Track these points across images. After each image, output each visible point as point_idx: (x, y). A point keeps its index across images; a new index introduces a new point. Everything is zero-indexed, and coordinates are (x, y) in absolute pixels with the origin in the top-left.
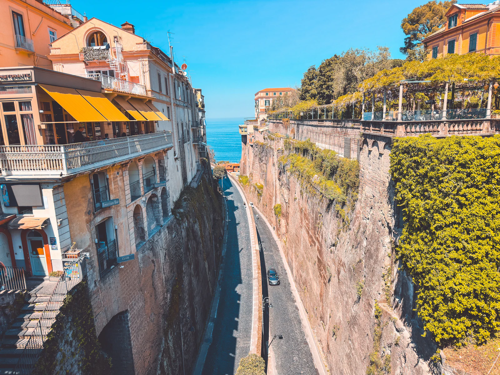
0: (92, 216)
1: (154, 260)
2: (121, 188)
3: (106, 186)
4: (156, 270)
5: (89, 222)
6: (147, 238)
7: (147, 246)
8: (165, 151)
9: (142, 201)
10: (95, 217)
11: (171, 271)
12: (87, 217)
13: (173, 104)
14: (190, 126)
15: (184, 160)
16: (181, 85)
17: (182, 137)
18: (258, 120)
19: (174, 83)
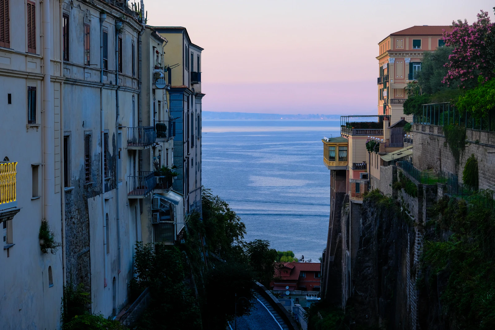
13: (54, 80)
14: (123, 145)
15: (84, 250)
16: (95, 22)
17: (84, 177)
18: (385, 123)
19: (66, 17)
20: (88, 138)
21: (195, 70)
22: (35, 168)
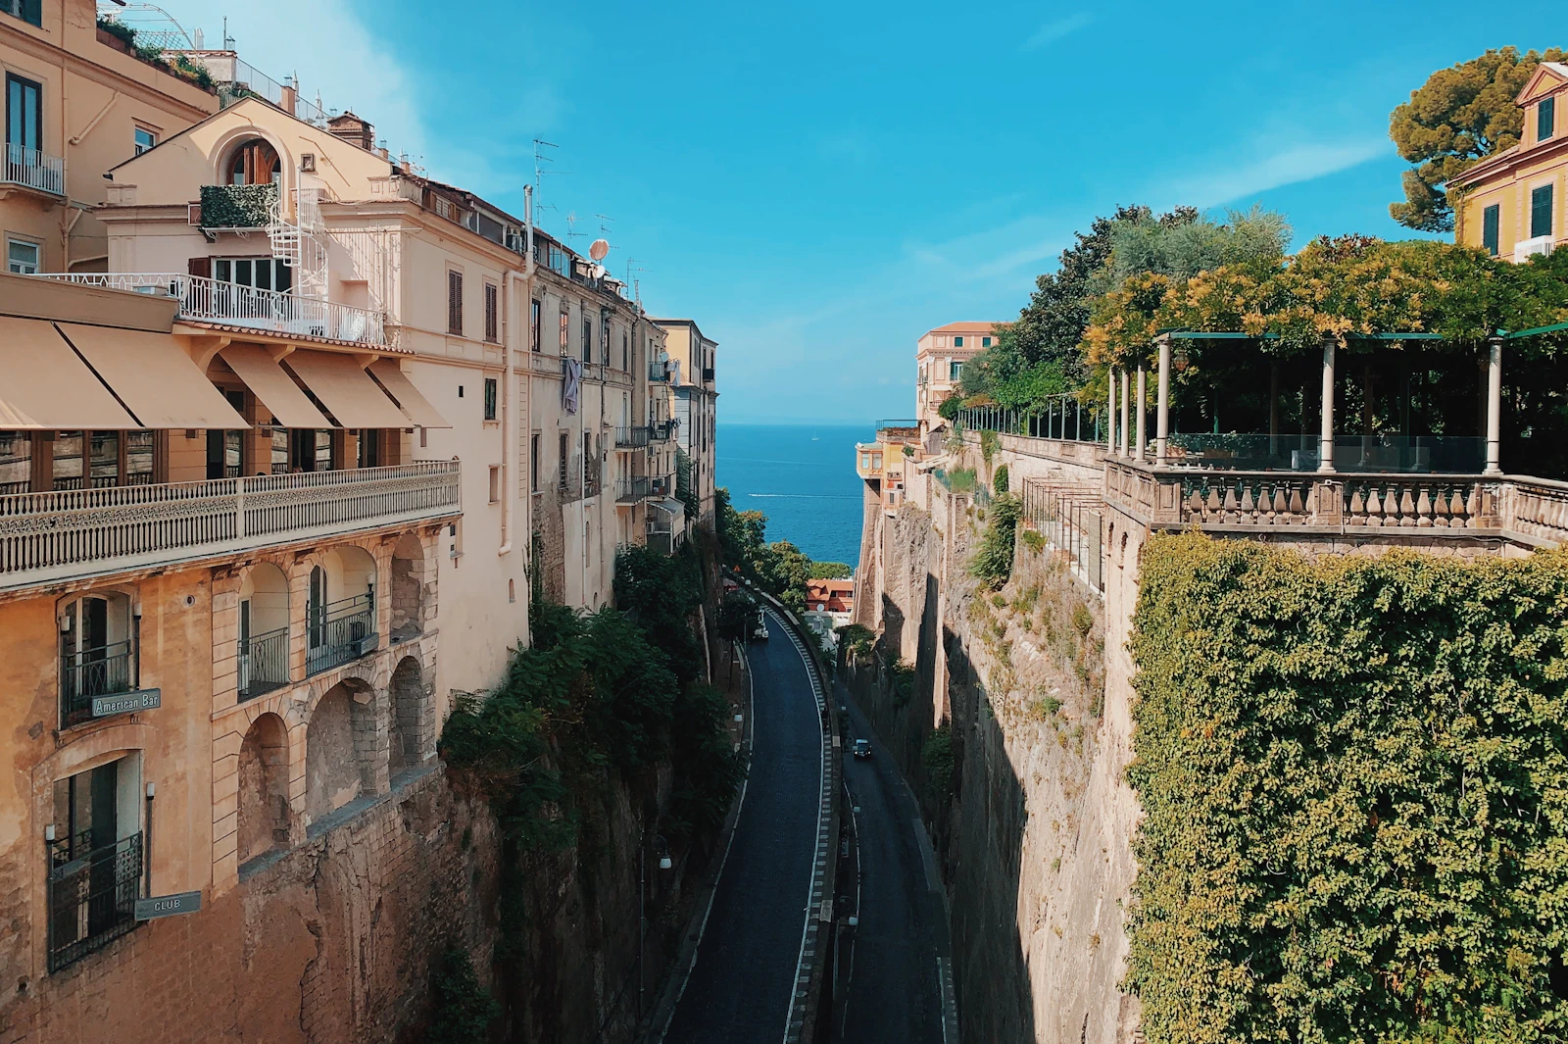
0: (49, 744)
1: (321, 921)
2: (195, 650)
3: (128, 644)
4: (322, 962)
5: (31, 762)
6: (298, 838)
7: (296, 866)
8: (433, 529)
9: (293, 705)
10: (59, 748)
11: (401, 971)
12: (24, 747)
13: (519, 372)
14: (610, 445)
15: (558, 561)
16: (574, 308)
17: (559, 481)
18: (923, 428)
19: (536, 302)
20: (563, 439)
21: (708, 367)
22: (493, 470)
